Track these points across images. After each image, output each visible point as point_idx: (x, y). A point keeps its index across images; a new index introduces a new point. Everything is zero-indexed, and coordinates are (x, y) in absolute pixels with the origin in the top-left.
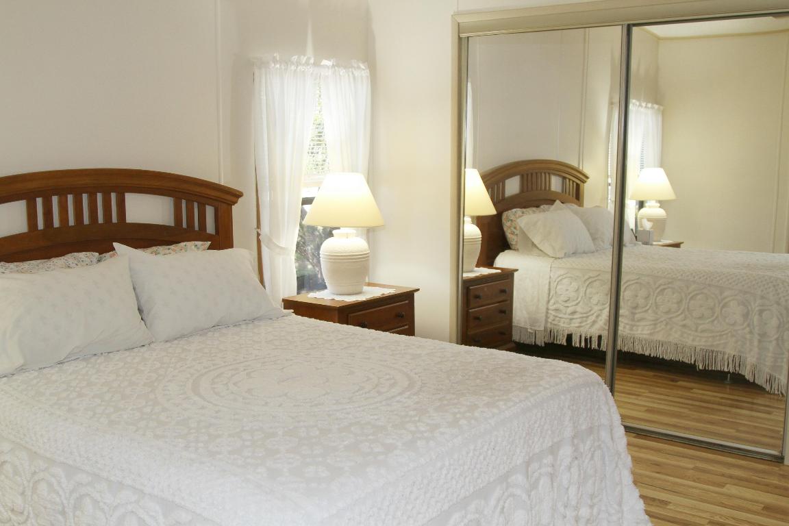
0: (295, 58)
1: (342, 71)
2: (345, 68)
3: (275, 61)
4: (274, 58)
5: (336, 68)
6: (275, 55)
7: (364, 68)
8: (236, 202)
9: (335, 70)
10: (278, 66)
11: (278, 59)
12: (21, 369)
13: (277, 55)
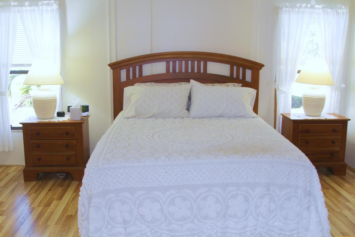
0: (298, 5)
1: (329, 10)
2: (331, 8)
3: (286, 7)
4: (287, 5)
5: (325, 9)
6: (286, 4)
7: (344, 8)
8: (261, 69)
9: (324, 10)
10: (288, 9)
11: (288, 6)
12: (134, 117)
13: (288, 4)
